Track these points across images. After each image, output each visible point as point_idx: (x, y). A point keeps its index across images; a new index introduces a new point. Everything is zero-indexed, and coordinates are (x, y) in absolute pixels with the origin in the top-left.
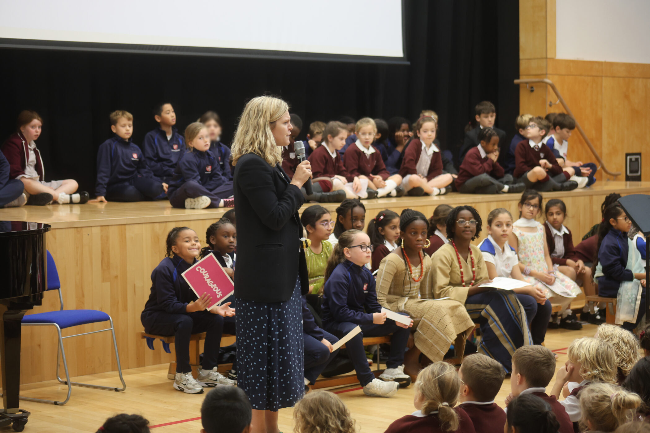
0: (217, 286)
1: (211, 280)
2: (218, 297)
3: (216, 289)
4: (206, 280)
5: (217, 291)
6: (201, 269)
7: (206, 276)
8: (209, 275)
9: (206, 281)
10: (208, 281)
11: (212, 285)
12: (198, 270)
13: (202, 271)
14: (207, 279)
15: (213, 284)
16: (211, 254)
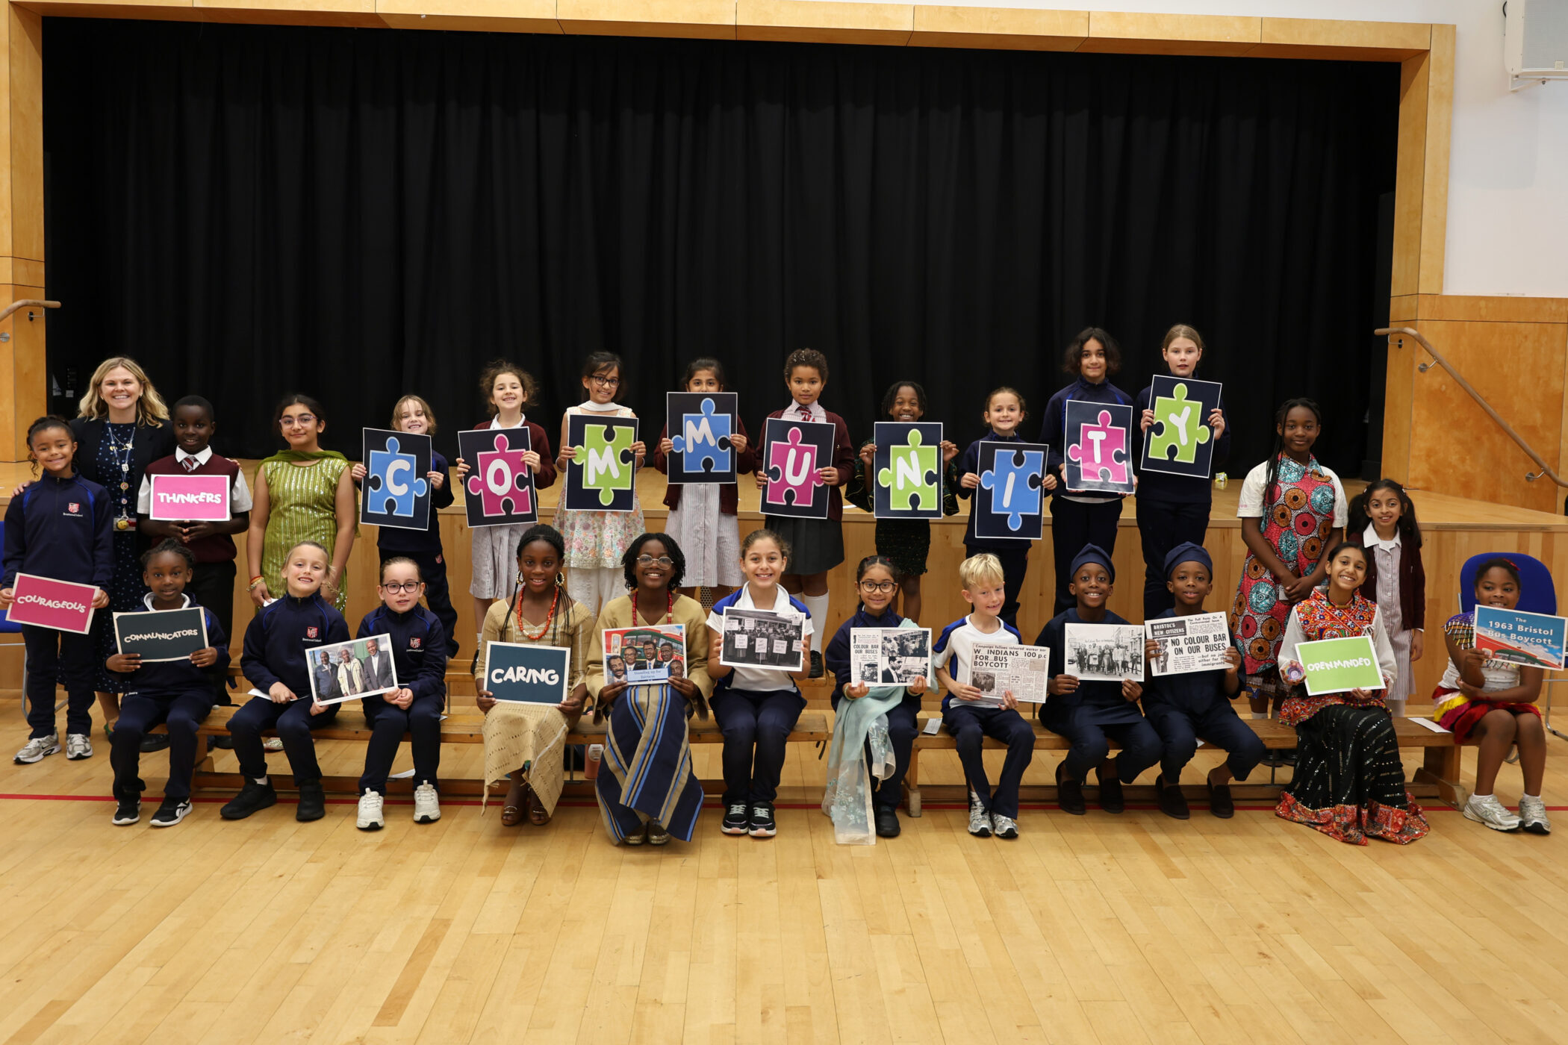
0: (68, 602)
1: (52, 602)
2: (82, 611)
3: (70, 606)
4: (46, 605)
5: (74, 606)
6: (26, 598)
7: (42, 601)
8: (42, 597)
9: (48, 606)
10: (50, 604)
11: (59, 606)
12: (23, 602)
13: (29, 599)
14: (46, 603)
15: (61, 603)
16: (18, 575)
